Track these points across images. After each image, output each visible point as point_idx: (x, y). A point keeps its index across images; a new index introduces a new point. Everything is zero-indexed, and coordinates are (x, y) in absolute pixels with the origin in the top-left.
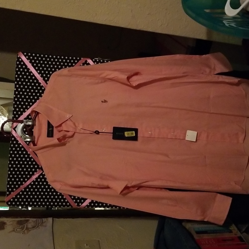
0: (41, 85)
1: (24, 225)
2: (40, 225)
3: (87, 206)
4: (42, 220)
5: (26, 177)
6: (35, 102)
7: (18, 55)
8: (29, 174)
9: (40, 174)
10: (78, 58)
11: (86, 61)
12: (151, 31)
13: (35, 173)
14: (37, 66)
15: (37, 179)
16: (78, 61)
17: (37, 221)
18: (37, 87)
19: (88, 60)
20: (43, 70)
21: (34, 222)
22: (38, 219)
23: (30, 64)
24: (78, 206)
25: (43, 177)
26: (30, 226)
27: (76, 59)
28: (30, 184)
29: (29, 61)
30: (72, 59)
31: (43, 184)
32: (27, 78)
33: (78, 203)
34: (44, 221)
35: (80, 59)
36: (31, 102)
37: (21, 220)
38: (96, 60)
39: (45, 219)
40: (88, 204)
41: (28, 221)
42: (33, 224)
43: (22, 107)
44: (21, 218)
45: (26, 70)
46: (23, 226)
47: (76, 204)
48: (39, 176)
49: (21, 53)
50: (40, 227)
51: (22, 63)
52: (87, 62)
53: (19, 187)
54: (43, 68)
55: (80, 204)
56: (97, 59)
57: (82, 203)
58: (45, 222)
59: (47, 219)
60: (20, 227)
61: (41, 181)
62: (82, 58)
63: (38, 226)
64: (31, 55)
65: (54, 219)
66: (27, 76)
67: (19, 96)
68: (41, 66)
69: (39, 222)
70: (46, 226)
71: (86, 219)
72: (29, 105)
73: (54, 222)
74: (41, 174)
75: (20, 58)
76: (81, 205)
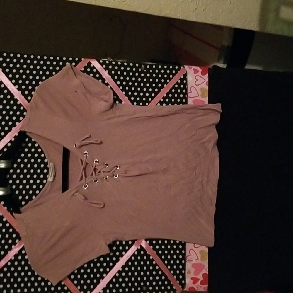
10: (77, 59)
19: (92, 62)
35: (80, 60)
38: (105, 62)
52: (92, 65)
56: (106, 60)
62: (83, 59)
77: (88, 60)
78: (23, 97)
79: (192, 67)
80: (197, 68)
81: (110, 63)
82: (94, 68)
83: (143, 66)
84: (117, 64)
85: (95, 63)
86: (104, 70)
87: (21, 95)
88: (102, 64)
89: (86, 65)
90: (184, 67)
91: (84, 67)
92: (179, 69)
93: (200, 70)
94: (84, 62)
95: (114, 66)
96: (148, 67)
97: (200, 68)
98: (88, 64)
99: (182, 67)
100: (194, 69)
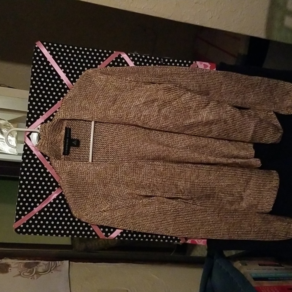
0: (63, 82)
1: (33, 268)
2: (53, 269)
3: (118, 236)
4: (55, 264)
5: (41, 197)
6: (56, 103)
7: (36, 45)
8: (45, 193)
9: (59, 194)
11: (120, 55)
12: (199, 25)
13: (53, 192)
14: (59, 59)
15: (55, 200)
16: (110, 54)
17: (49, 264)
18: (58, 84)
19: (122, 55)
20: (66, 64)
21: (46, 265)
22: (51, 262)
23: (51, 56)
24: (106, 237)
25: (63, 198)
26: (40, 269)
27: (108, 52)
28: (46, 207)
29: (49, 52)
30: (103, 52)
31: (62, 207)
32: (46, 73)
33: (107, 233)
34: (57, 265)
35: (112, 53)
36: (50, 102)
37: (29, 263)
39: (60, 262)
40: (120, 235)
41: (38, 263)
42: (44, 267)
43: (39, 109)
44: (30, 260)
45: (45, 63)
46: (31, 270)
47: (104, 234)
48: (58, 197)
49: (39, 42)
50: (53, 271)
51: (41, 55)
52: (121, 57)
53: (32, 209)
54: (66, 61)
55: (109, 234)
57: (112, 233)
58: (59, 266)
59: (62, 262)
60: (28, 270)
61: (60, 203)
62: (115, 52)
63: (50, 271)
64: (53, 46)
65: (71, 262)
66: (47, 71)
67: (35, 95)
68: (64, 59)
69: (52, 266)
70: (60, 271)
71: (111, 264)
72: (47, 106)
73: (71, 266)
74: (61, 194)
75: (38, 48)
76: (111, 235)
77: (119, 53)
78: (67, 79)
79: (202, 63)
80: (207, 64)
81: (136, 56)
82: (123, 59)
83: (162, 59)
84: (141, 57)
85: (124, 56)
86: (131, 61)
87: (66, 77)
88: (129, 57)
89: (117, 56)
90: (196, 62)
91: (115, 58)
92: (192, 63)
93: (209, 66)
94: (116, 54)
95: (139, 58)
96: (166, 60)
97: (209, 64)
98: (118, 56)
99: (194, 62)
100: (204, 65)
